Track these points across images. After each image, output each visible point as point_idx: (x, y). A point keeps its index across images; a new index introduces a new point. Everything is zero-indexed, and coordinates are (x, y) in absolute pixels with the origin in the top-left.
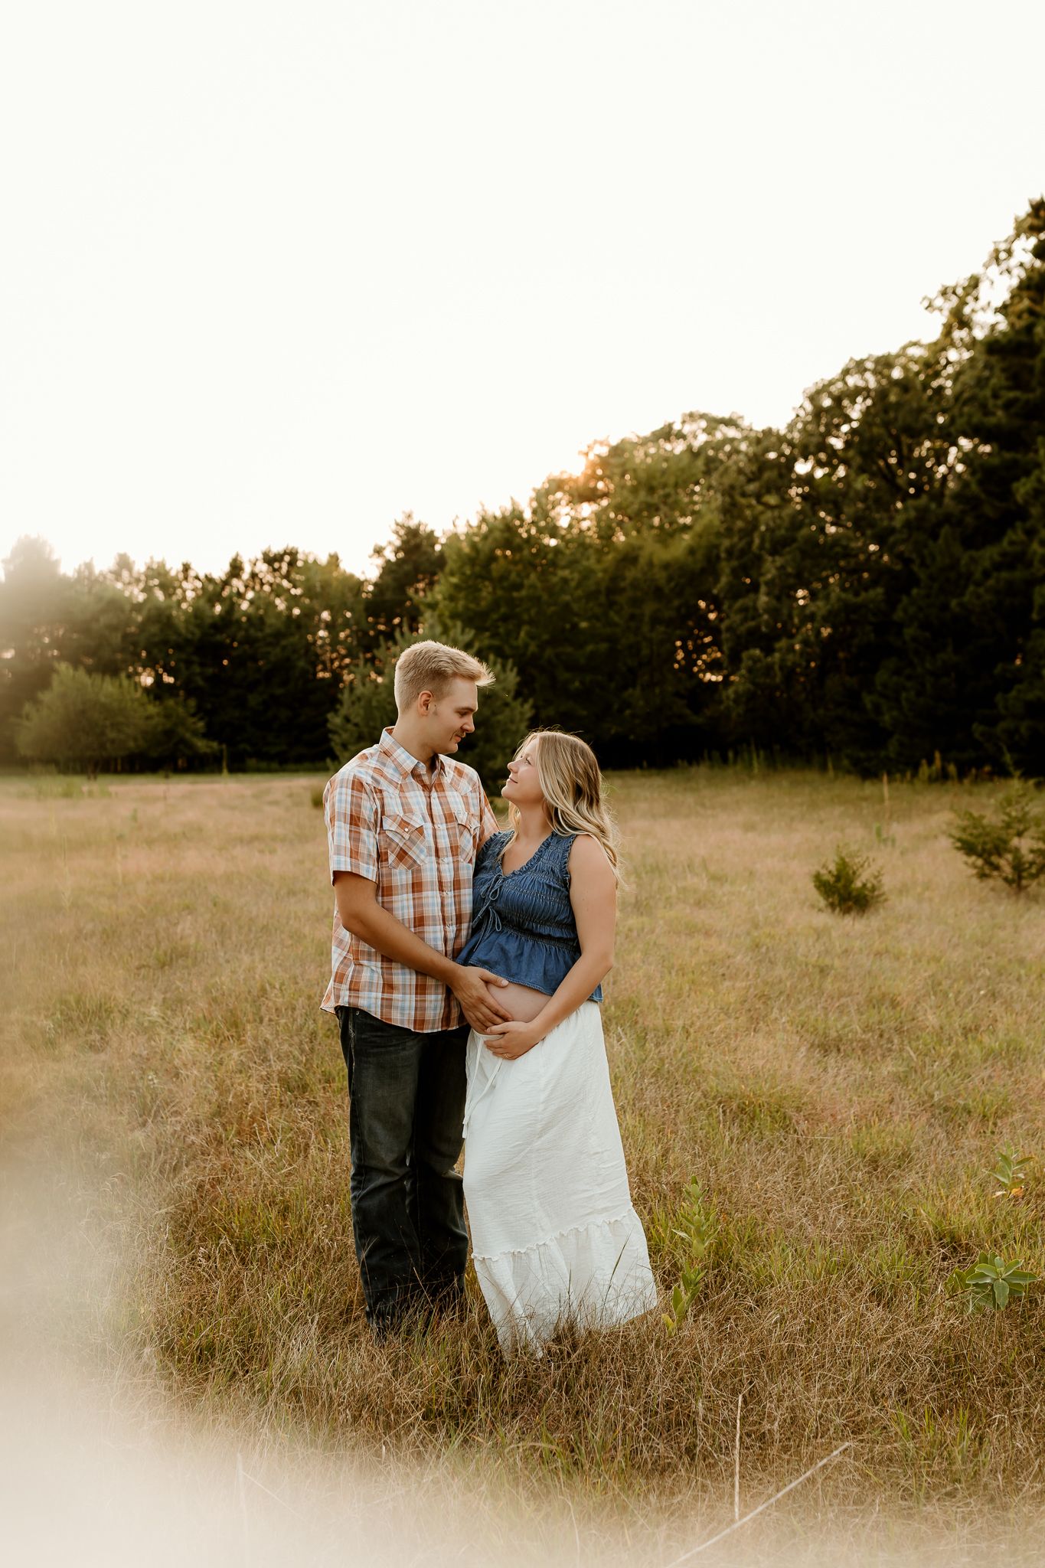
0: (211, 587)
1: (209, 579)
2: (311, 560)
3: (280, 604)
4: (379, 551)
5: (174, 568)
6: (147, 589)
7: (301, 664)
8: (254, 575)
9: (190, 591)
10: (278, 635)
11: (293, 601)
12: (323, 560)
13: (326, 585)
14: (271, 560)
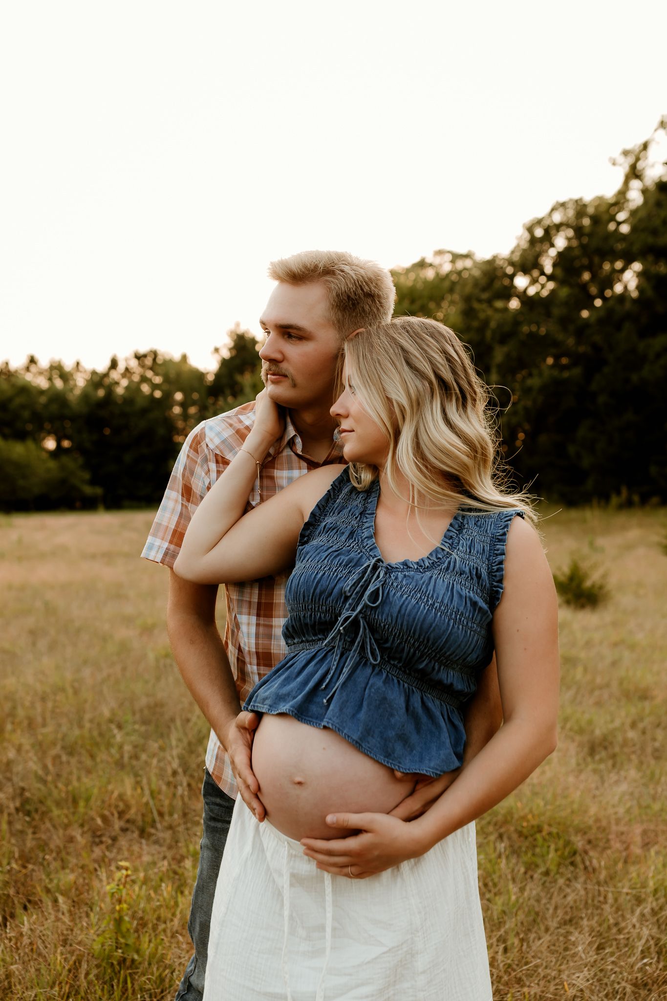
0: (96, 379)
1: (94, 373)
2: (168, 358)
3: (145, 388)
4: (217, 350)
5: (68, 365)
6: (50, 379)
7: (161, 431)
8: (127, 369)
9: (80, 381)
10: (144, 411)
11: (155, 387)
12: (177, 357)
13: (179, 375)
14: (139, 357)
